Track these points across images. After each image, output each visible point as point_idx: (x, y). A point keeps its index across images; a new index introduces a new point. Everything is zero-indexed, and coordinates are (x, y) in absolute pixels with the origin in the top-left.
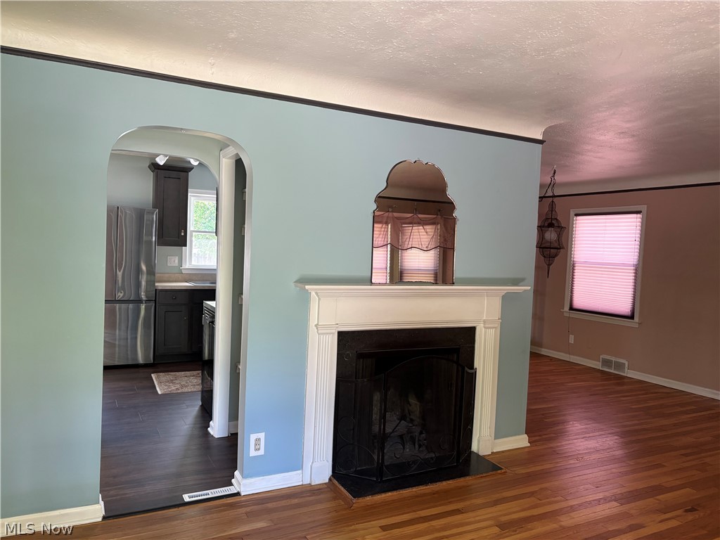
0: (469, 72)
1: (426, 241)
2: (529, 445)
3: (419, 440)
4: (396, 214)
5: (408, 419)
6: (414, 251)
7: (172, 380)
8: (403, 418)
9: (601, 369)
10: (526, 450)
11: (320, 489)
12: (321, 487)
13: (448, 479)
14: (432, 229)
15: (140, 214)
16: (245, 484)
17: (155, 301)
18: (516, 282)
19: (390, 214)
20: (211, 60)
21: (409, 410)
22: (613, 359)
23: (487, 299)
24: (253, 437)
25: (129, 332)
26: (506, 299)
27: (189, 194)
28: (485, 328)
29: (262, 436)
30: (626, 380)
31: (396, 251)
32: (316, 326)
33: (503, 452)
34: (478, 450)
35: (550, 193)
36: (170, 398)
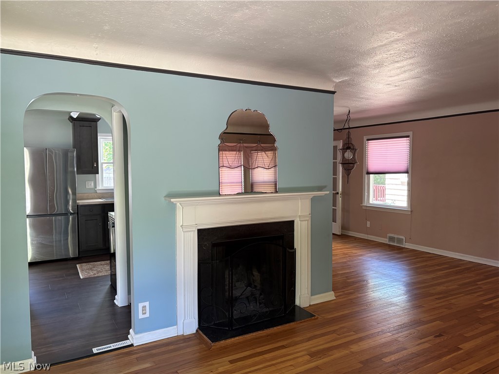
0: (276, 47)
1: (268, 162)
2: (335, 298)
3: (259, 300)
4: (245, 145)
5: (253, 286)
6: (259, 169)
7: (91, 268)
8: (249, 285)
9: (388, 243)
10: (333, 302)
11: (190, 338)
12: (191, 336)
13: (278, 326)
14: (271, 153)
15: (66, 153)
16: (136, 338)
17: (78, 213)
18: (320, 189)
19: (242, 144)
20: (95, 45)
21: (253, 280)
22: (396, 236)
23: (301, 202)
24: (141, 305)
25: (62, 236)
26: (314, 200)
27: (99, 137)
28: (300, 221)
29: (147, 304)
30: (404, 250)
31: (248, 170)
32: (181, 226)
33: (317, 304)
34: (300, 304)
35: (347, 126)
36: (90, 281)
